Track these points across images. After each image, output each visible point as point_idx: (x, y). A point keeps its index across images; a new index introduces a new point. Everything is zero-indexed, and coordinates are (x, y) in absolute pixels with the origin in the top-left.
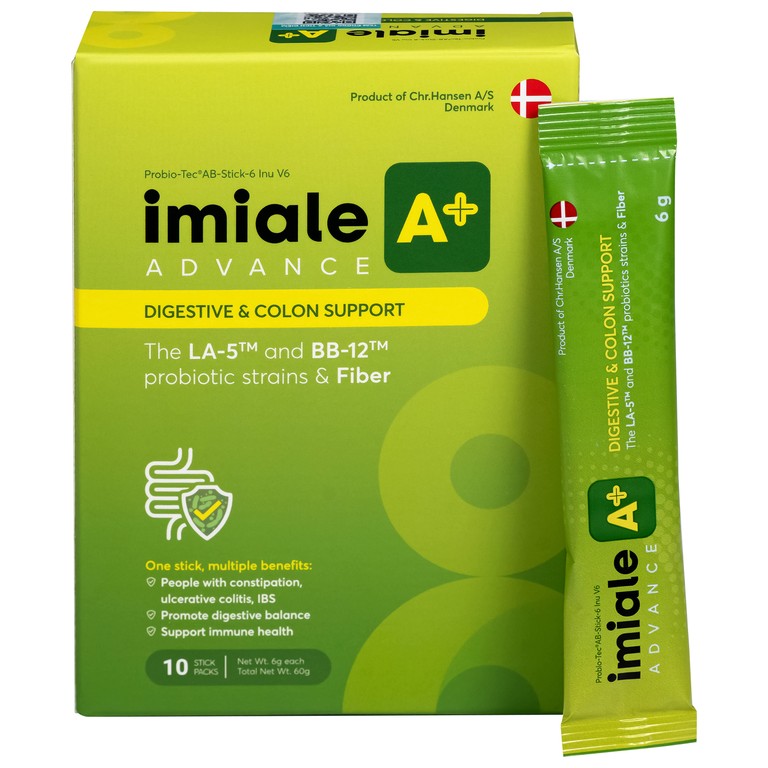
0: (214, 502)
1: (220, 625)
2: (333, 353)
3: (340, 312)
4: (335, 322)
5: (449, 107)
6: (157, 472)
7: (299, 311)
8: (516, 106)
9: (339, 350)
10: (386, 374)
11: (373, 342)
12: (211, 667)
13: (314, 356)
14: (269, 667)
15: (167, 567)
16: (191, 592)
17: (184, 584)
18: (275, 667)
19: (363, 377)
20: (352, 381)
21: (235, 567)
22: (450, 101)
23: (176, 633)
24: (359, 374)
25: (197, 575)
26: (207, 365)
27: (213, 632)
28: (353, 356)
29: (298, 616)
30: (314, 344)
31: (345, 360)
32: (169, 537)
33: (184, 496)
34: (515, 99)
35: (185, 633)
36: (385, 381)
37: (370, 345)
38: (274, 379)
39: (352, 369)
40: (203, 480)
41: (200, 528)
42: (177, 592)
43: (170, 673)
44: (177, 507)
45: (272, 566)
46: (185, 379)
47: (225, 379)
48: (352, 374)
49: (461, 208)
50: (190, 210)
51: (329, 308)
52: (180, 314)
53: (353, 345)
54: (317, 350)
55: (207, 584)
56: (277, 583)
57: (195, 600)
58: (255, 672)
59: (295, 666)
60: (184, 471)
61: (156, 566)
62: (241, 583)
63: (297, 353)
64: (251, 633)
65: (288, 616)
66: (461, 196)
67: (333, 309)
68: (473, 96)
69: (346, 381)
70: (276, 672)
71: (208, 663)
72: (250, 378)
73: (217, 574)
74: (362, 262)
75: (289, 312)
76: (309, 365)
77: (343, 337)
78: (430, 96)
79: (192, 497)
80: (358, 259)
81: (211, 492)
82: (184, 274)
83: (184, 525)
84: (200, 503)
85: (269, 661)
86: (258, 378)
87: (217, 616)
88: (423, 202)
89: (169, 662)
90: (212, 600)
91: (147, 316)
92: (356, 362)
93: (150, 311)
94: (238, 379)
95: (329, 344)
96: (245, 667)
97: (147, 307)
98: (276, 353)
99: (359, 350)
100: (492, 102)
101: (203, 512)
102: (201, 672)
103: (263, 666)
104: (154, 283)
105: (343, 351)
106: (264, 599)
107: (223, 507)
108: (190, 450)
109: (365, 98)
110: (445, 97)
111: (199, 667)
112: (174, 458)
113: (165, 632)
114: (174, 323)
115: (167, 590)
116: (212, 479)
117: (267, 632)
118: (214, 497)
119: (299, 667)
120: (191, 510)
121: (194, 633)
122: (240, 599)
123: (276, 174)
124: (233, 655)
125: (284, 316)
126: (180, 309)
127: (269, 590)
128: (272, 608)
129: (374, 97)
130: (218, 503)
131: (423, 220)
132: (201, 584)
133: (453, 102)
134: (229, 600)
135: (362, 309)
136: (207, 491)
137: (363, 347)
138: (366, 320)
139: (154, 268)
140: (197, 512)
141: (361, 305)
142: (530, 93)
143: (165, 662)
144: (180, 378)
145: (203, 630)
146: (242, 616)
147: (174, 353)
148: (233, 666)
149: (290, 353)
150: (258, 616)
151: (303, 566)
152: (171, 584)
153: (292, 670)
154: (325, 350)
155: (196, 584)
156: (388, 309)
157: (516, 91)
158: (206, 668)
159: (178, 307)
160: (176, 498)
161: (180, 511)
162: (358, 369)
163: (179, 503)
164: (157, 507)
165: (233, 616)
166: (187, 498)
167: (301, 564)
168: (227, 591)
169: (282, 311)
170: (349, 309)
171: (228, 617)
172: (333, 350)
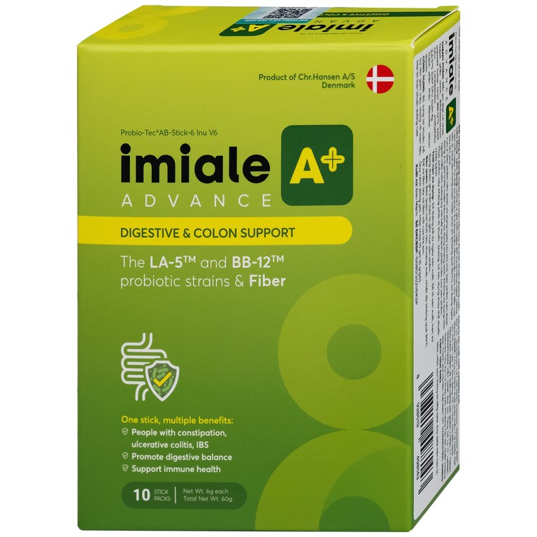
0: (167, 373)
1: (171, 464)
2: (246, 264)
3: (252, 234)
4: (248, 242)
5: (325, 85)
6: (129, 350)
7: (223, 233)
8: (370, 84)
9: (251, 262)
10: (283, 280)
11: (274, 256)
12: (166, 495)
13: (234, 267)
14: (205, 495)
15: (136, 421)
16: (151, 439)
17: (147, 433)
18: (209, 495)
19: (267, 282)
20: (260, 285)
21: (181, 421)
22: (325, 80)
23: (142, 470)
24: (264, 280)
25: (155, 427)
26: (162, 272)
27: (167, 469)
28: (261, 266)
29: (224, 458)
30: (234, 258)
31: (255, 269)
32: (137, 399)
33: (147, 368)
34: (369, 79)
35: (148, 470)
36: (282, 285)
37: (271, 258)
38: (207, 282)
39: (260, 276)
40: (159, 357)
41: (157, 392)
42: (142, 439)
43: (138, 499)
44: (142, 376)
45: (206, 421)
46: (147, 282)
47: (174, 283)
48: (260, 279)
49: (333, 159)
50: (150, 158)
51: (244, 231)
52: (144, 235)
53: (260, 258)
54: (236, 262)
55: (162, 433)
56: (210, 433)
57: (154, 445)
58: (195, 499)
59: (222, 495)
60: (147, 350)
61: (129, 420)
62: (185, 433)
63: (222, 264)
64: (192, 470)
65: (218, 458)
66: (333, 150)
67: (246, 232)
68: (341, 77)
69: (255, 284)
70: (209, 499)
71: (164, 492)
72: (191, 282)
73: (169, 426)
74: (266, 198)
75: (217, 234)
76: (230, 273)
77: (253, 252)
78: (312, 77)
79: (152, 369)
80: (264, 195)
81: (165, 366)
82: (146, 206)
83: (147, 390)
84: (157, 374)
85: (205, 491)
86: (196, 282)
87: (169, 457)
88: (307, 154)
89: (137, 491)
90: (166, 445)
91: (122, 236)
92: (263, 271)
93: (125, 233)
94: (183, 282)
95: (244, 257)
96: (188, 495)
97: (122, 229)
98: (207, 264)
99: (264, 262)
100: (354, 81)
101: (160, 380)
102: (159, 499)
103: (201, 495)
104: (127, 212)
105: (253, 263)
106: (201, 445)
107: (173, 377)
108: (151, 334)
109: (269, 78)
110: (322, 77)
111: (158, 495)
112: (140, 340)
113: (135, 469)
114: (140, 241)
115: (137, 438)
116: (166, 357)
117: (203, 470)
118: (167, 370)
119: (225, 495)
120: (152, 379)
121: (154, 470)
122: (184, 445)
123: (208, 133)
124: (181, 486)
125: (214, 237)
126: (144, 231)
127: (205, 439)
128: (207, 452)
129: (274, 78)
130: (170, 374)
131: (308, 168)
132: (159, 433)
133: (328, 81)
134: (177, 446)
135: (266, 232)
136: (162, 364)
137: (267, 259)
138: (269, 241)
139: (127, 201)
140: (155, 381)
141: (265, 229)
142: (379, 75)
143: (135, 491)
144: (144, 282)
145: (160, 468)
146: (186, 457)
147: (140, 263)
148: (180, 494)
149: (218, 265)
150: (197, 458)
151: (227, 421)
152: (139, 433)
153: (220, 499)
154: (241, 261)
155: (155, 433)
156: (284, 232)
157: (370, 74)
158: (163, 496)
159: (143, 229)
160: (141, 370)
161: (144, 380)
162: (264, 275)
163: (143, 373)
164: (129, 376)
165: (180, 458)
166: (149, 370)
167: (225, 419)
168: (176, 439)
169: (212, 233)
170: (258, 232)
171: (177, 458)
172: (246, 262)
